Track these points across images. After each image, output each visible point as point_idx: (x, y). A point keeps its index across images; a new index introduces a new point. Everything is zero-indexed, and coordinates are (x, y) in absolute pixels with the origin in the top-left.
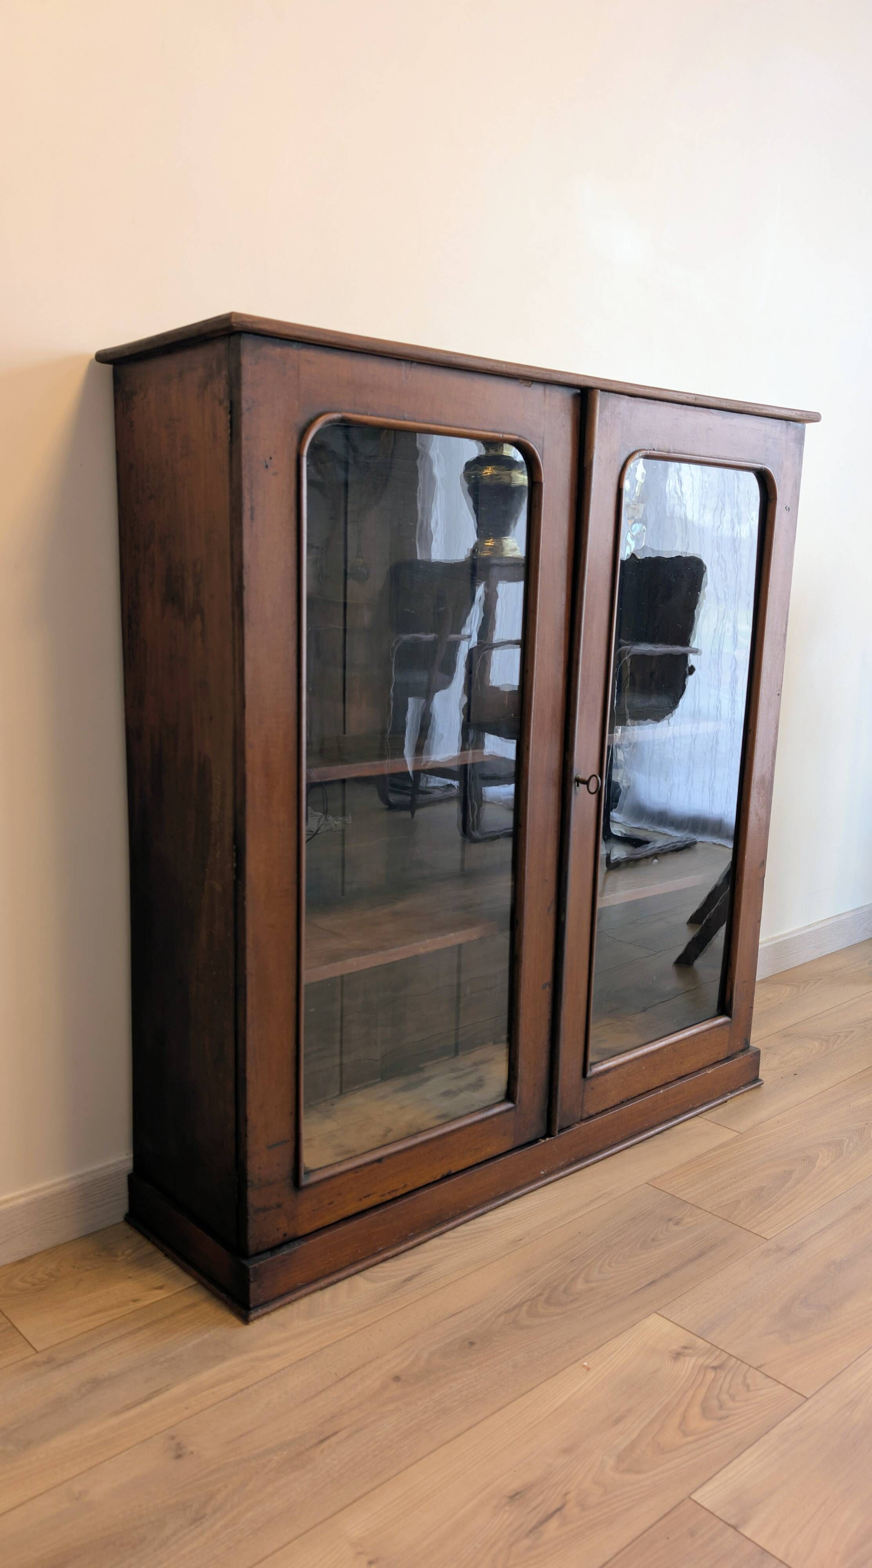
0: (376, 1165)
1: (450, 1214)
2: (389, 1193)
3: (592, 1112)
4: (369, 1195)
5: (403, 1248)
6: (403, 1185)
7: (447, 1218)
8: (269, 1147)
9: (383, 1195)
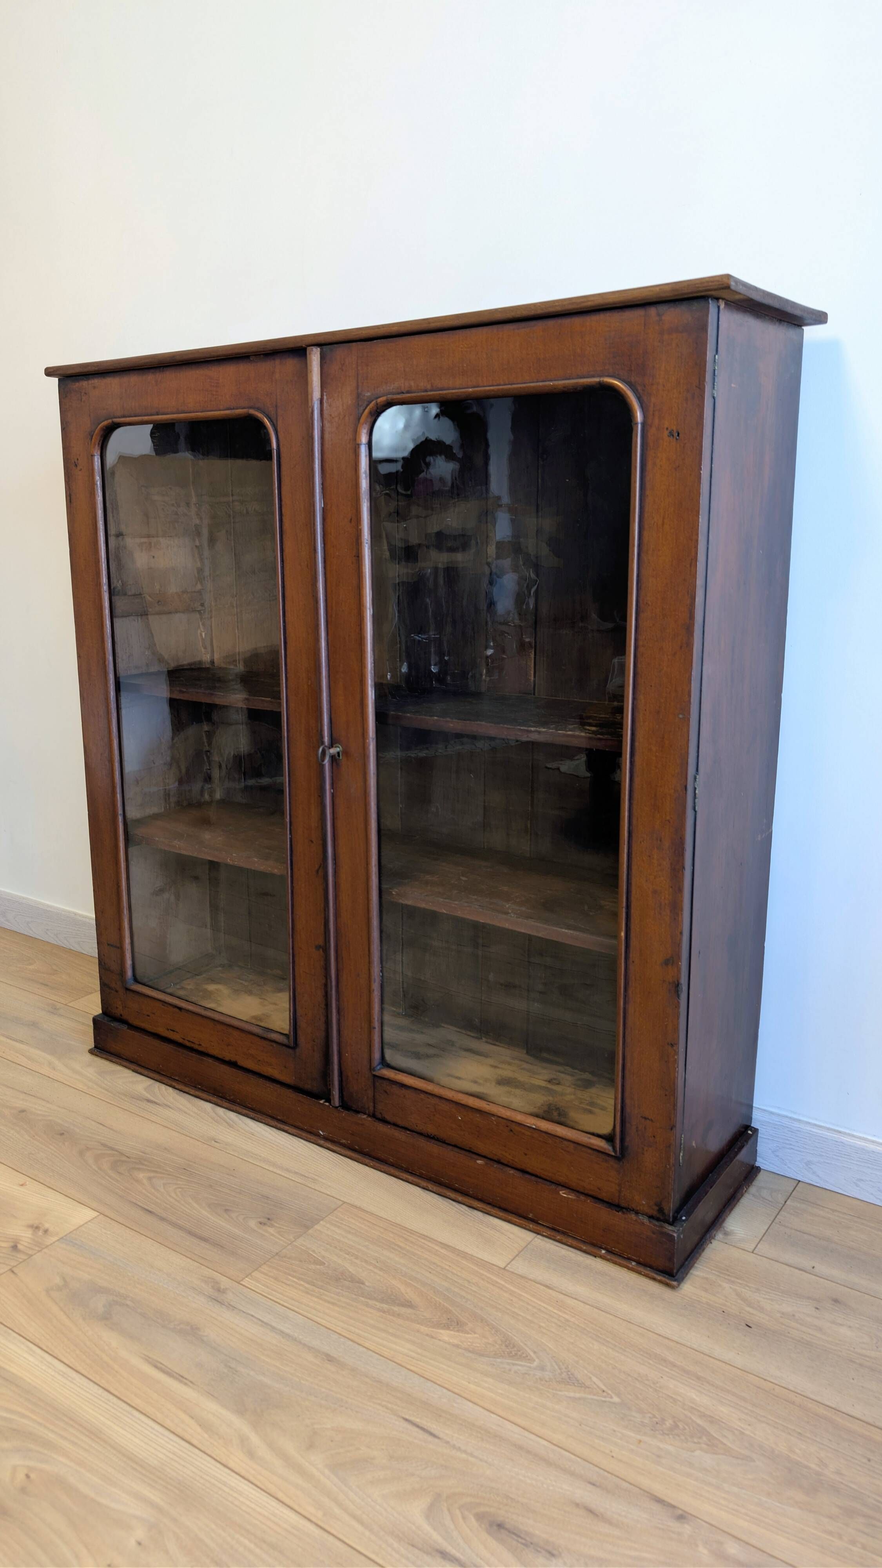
0: (177, 1010)
1: (232, 1097)
2: (189, 1041)
3: (388, 1117)
4: (174, 1031)
5: (187, 1089)
6: (198, 1043)
7: (228, 1098)
8: (108, 945)
9: (184, 1039)
